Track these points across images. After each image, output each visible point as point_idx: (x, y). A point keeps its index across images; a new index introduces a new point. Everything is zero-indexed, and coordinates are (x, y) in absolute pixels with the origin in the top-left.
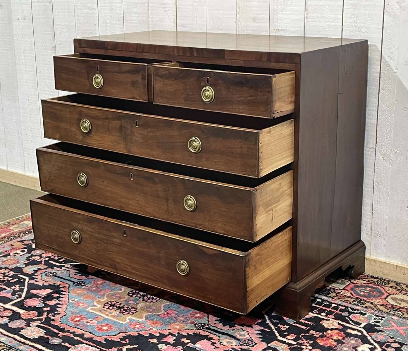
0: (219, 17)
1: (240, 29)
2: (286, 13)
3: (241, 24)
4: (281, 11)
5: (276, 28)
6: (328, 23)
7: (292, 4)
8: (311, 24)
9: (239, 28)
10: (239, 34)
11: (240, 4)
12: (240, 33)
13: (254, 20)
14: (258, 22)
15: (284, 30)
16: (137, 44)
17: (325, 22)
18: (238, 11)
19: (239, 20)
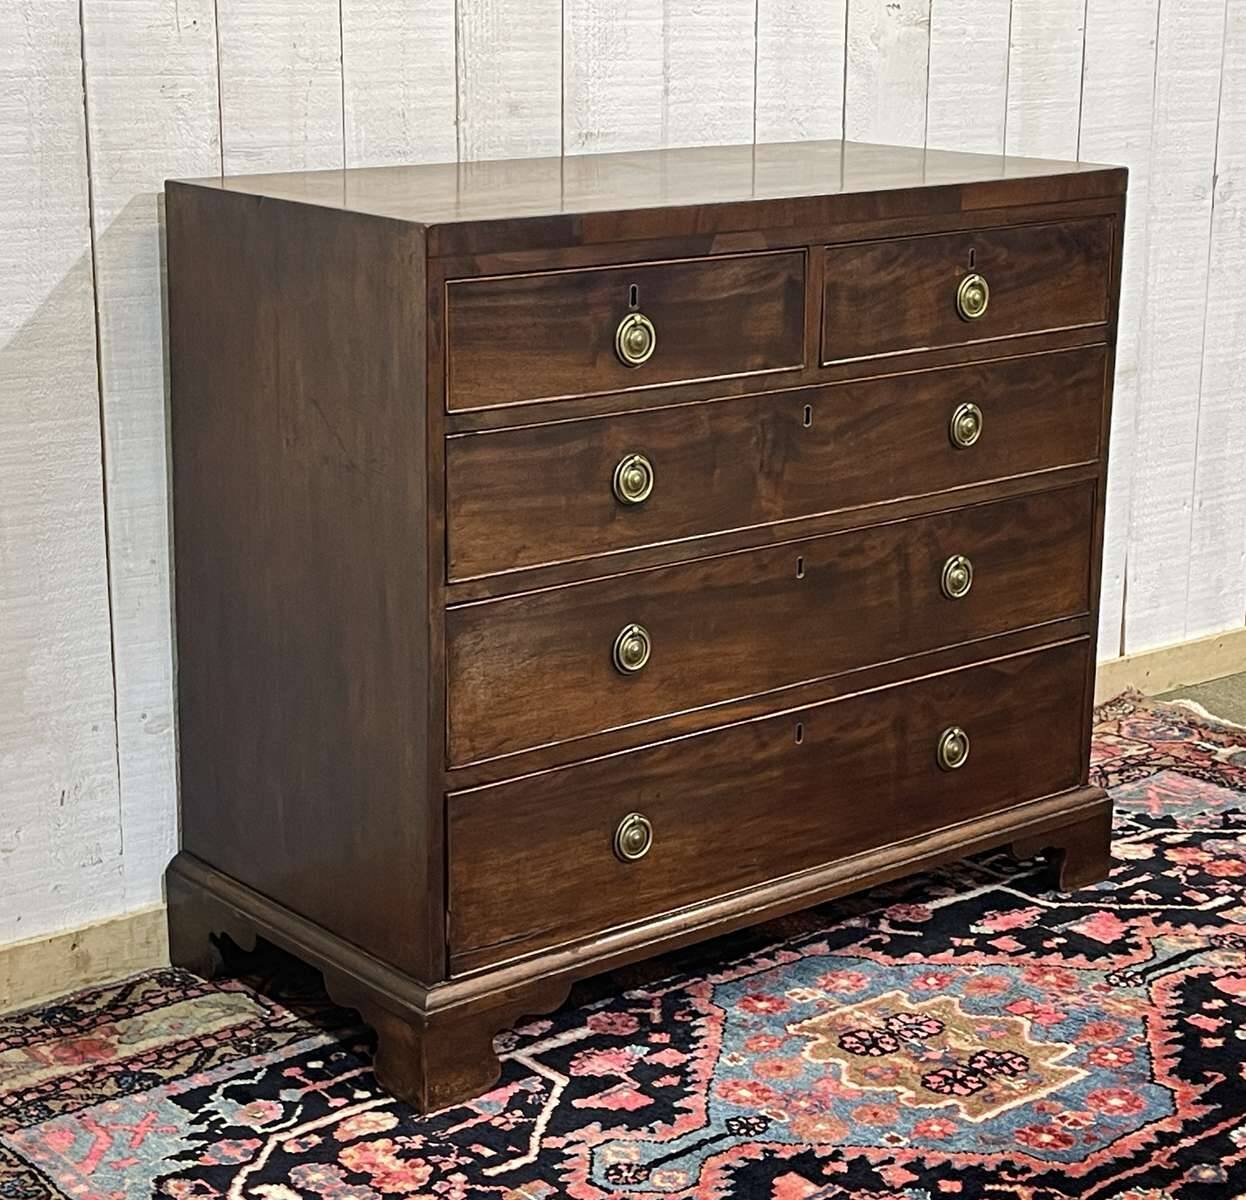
0: (392, 109)
1: (469, 144)
2: (613, 79)
3: (472, 126)
4: (596, 74)
5: (585, 131)
6: (722, 104)
7: (629, 52)
8: (679, 111)
9: (465, 140)
10: (466, 163)
11: (469, 60)
12: (470, 160)
13: (514, 109)
14: (526, 116)
15: (608, 134)
16: (698, 208)
17: (714, 100)
18: (461, 83)
19: (465, 113)
